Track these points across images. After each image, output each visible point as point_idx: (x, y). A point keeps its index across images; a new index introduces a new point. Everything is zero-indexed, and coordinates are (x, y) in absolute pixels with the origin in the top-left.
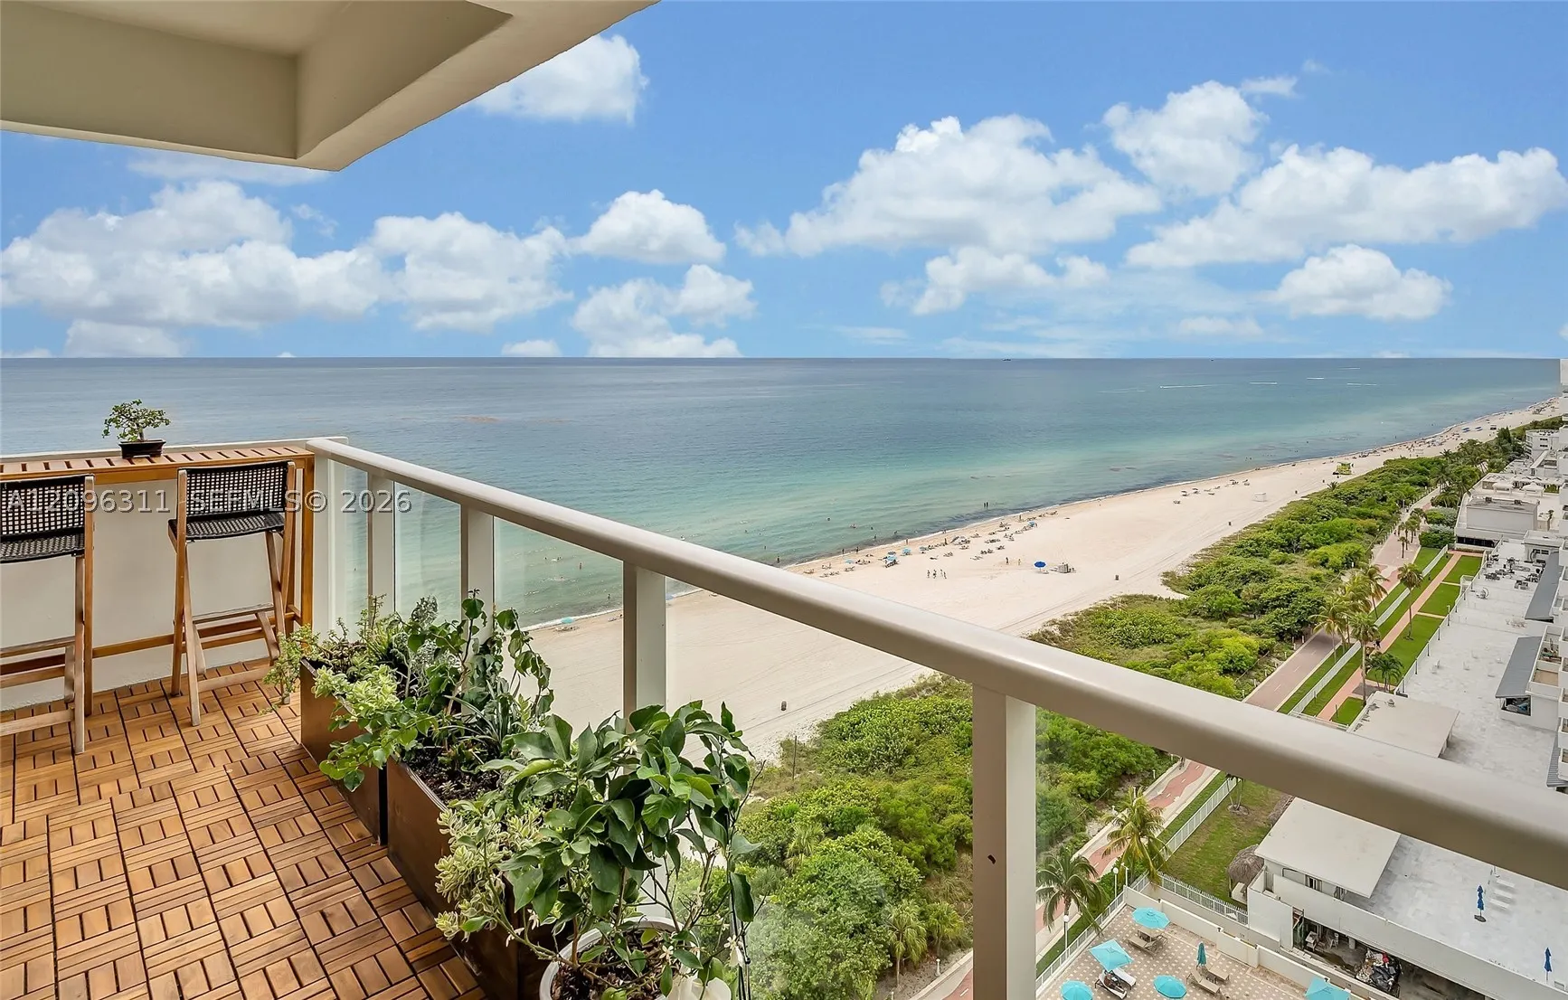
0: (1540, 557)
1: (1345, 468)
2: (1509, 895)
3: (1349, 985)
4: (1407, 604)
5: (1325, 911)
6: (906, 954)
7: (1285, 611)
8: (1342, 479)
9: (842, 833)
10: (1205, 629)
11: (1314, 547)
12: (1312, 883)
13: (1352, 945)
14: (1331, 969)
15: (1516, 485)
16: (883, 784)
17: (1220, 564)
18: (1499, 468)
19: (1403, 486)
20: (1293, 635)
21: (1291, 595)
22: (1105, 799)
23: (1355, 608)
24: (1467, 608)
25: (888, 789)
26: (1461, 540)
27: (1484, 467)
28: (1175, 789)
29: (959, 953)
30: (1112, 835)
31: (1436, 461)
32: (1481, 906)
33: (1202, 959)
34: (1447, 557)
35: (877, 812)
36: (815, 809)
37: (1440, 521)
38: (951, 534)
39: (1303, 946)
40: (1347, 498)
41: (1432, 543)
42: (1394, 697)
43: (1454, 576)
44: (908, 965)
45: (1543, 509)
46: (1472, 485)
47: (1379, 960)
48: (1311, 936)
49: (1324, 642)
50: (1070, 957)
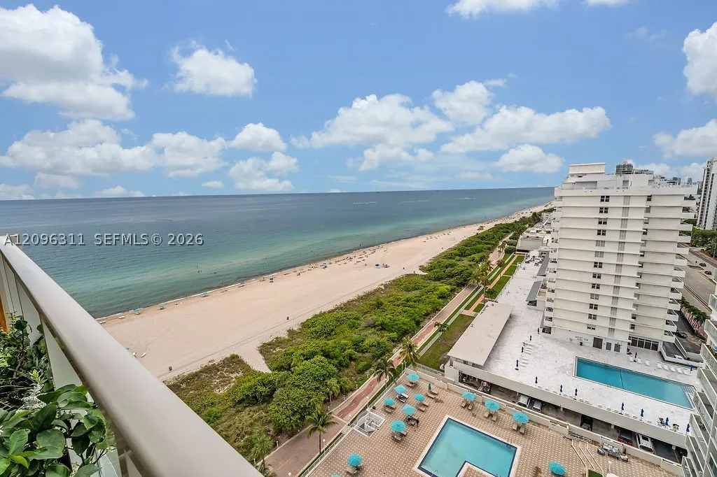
0: (543, 255)
1: (482, 228)
2: (526, 362)
3: (476, 392)
4: (499, 273)
5: (469, 371)
6: (333, 394)
7: (459, 277)
8: (481, 231)
9: (310, 359)
10: (433, 284)
11: (470, 255)
12: (465, 362)
13: (477, 380)
14: (470, 388)
15: (537, 231)
16: (324, 341)
17: (439, 262)
18: (532, 226)
19: (500, 234)
20: (461, 285)
21: (462, 271)
22: (399, 341)
23: (483, 275)
24: (519, 273)
25: (326, 343)
26: (518, 251)
27: (527, 226)
28: (422, 336)
29: (351, 393)
30: (401, 353)
31: (512, 224)
32: (517, 366)
33: (430, 388)
34: (513, 256)
35: (322, 351)
36: (300, 352)
37: (511, 245)
38: (345, 256)
39: (462, 381)
40: (481, 238)
41: (508, 252)
42: (494, 303)
43: (515, 263)
44: (334, 398)
45: (545, 239)
46: (522, 232)
47: (485, 384)
48: (464, 378)
49: (472, 286)
50: (388, 391)
